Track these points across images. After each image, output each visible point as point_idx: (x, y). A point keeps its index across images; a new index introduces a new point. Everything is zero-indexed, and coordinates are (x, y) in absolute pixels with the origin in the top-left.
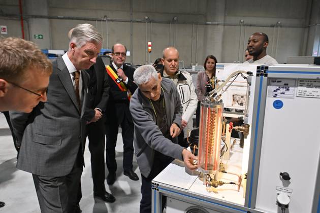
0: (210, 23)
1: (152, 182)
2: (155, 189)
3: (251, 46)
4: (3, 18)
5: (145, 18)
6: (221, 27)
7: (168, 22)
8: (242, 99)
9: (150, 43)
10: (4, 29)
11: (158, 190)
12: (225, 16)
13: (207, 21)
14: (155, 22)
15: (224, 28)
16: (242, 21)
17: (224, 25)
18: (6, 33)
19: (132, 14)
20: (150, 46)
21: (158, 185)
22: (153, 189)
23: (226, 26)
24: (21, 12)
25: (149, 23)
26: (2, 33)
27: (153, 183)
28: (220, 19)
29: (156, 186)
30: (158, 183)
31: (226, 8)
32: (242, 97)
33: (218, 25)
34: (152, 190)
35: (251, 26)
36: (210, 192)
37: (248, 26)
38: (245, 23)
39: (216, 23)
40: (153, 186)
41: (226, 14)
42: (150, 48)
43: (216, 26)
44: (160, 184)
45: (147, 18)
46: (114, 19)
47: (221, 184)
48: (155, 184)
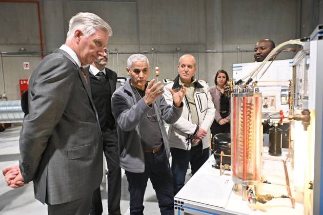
0: (210, 51)
1: (175, 199)
2: (179, 208)
3: (259, 54)
4: (26, 55)
5: (151, 50)
6: (220, 55)
7: (173, 52)
8: (266, 100)
9: (157, 68)
10: (27, 65)
11: (183, 210)
12: (223, 44)
13: (207, 50)
14: (160, 52)
15: (223, 54)
16: (239, 48)
17: (223, 52)
18: (28, 68)
19: (139, 47)
20: (157, 70)
21: (182, 203)
22: (176, 208)
23: (224, 53)
24: (42, 50)
25: (155, 54)
26: (25, 68)
27: (176, 201)
28: (219, 47)
29: (180, 204)
30: (182, 201)
31: (223, 38)
32: (266, 98)
33: (217, 52)
34: (175, 210)
35: (247, 51)
36: (255, 210)
37: (244, 52)
38: (241, 50)
39: (215, 51)
40: (177, 205)
41: (224, 43)
42: (157, 72)
43: (215, 53)
44: (185, 202)
45: (153, 49)
46: (124, 51)
47: (270, 198)
48: (179, 202)
